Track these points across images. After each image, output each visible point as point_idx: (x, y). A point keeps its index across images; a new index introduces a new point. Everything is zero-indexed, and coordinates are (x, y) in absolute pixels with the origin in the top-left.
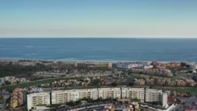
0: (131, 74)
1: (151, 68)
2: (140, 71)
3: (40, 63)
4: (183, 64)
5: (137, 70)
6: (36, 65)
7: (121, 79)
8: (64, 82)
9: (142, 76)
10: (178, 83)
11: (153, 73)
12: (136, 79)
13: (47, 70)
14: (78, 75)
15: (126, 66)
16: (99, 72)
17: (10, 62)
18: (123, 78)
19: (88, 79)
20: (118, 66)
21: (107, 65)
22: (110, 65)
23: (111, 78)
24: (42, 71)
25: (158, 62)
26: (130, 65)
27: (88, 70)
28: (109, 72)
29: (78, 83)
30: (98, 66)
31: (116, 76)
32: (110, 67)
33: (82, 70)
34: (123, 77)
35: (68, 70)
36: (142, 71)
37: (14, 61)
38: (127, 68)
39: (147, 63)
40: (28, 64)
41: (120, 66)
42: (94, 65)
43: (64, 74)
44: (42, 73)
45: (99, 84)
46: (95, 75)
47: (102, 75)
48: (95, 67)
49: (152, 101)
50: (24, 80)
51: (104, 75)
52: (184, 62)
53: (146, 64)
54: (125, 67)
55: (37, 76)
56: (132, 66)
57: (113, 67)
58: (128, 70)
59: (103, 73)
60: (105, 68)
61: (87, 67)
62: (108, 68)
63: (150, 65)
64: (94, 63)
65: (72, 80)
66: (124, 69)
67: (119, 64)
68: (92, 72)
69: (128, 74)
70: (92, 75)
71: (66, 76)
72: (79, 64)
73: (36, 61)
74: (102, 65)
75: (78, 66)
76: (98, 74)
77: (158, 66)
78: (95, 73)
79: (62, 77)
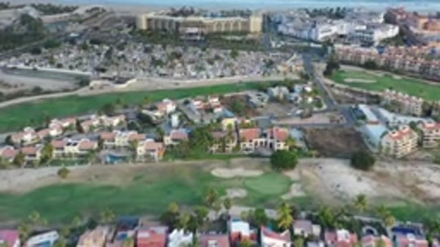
0: (334, 71)
2: (363, 59)
7: (303, 105)
8: (65, 129)
11: (417, 68)
16: (217, 58)
18: (310, 100)
19: (170, 107)
20: (281, 28)
21: (247, 24)
23: (266, 97)
27: (179, 49)
28: (253, 55)
29: (122, 138)
30: (215, 29)
31: (285, 89)
32: (255, 33)
34: (310, 94)
36: (373, 58)
38: (313, 37)
41: (288, 28)
42: (199, 24)
44: (11, 62)
45: (214, 148)
46: (203, 81)
47: (228, 80)
48: (205, 31)
51: (237, 78)
53: (374, 21)
54: (305, 34)
56: (330, 30)
57: (264, 30)
58: (320, 46)
59: (230, 65)
60: (238, 38)
61: (177, 33)
62: (250, 36)
63: (391, 26)
64: (201, 19)
65: (104, 117)
66: (305, 40)
67: (285, 20)
68: (192, 62)
69: (327, 73)
70: (190, 77)
71: (92, 84)
72: (153, 22)
73: (22, 7)
74: (227, 25)
75: (149, 29)
76: (214, 70)
77: (416, 27)
78: (200, 69)
79: (75, 89)
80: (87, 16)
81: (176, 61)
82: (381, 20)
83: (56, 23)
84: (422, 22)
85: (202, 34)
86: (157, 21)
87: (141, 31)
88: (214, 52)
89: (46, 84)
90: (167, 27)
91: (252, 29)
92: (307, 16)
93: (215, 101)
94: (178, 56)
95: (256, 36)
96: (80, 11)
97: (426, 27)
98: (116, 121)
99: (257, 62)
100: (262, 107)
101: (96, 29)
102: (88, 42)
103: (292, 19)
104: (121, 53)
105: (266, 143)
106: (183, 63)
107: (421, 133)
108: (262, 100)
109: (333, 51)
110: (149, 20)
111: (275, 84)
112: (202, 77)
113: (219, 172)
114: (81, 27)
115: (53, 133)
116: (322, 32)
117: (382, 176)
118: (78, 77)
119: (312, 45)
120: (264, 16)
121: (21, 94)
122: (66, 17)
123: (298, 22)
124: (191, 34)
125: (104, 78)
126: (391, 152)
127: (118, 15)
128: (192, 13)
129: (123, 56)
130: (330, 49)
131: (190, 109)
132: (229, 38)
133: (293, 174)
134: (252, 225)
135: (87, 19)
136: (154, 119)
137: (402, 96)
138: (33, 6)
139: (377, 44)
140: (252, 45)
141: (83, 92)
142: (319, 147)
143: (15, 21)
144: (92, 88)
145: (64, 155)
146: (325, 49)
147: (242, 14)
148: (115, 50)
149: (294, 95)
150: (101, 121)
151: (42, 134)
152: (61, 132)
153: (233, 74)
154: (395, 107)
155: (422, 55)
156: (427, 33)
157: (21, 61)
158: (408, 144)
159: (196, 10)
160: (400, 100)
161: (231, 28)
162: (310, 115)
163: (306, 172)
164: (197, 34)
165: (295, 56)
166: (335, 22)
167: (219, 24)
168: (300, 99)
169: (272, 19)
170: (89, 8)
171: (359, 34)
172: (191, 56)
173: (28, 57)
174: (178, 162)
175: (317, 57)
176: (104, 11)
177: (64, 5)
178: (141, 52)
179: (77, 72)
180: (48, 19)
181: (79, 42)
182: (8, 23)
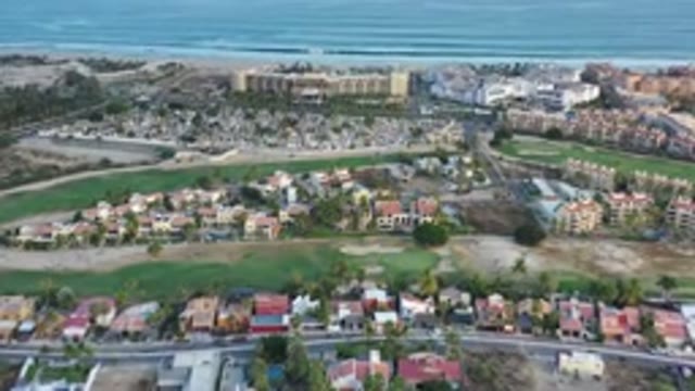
0: (505, 142)
1: (593, 103)
2: (545, 127)
3: (83, 70)
6: (62, 82)
7: (461, 179)
11: (616, 137)
12: (540, 183)
13: (96, 117)
14: (241, 152)
15: (475, 94)
16: (346, 125)
18: (469, 173)
19: (285, 181)
20: (435, 89)
21: (387, 84)
23: (411, 170)
24: (72, 121)
26: (494, 85)
27: (293, 115)
28: (395, 123)
29: (225, 215)
30: (342, 90)
31: (436, 161)
32: (398, 96)
33: (264, 118)
34: (469, 166)
35: (196, 120)
36: (558, 126)
38: (479, 100)
39: (567, 71)
41: (444, 89)
42: (320, 84)
43: (172, 143)
44: (64, 131)
45: (344, 223)
46: (327, 152)
47: (360, 151)
48: (329, 92)
51: (373, 149)
53: (566, 79)
54: (468, 96)
55: (36, 153)
56: (502, 91)
57: (411, 93)
58: (487, 112)
59: (364, 134)
60: (375, 102)
61: (288, 95)
62: (391, 100)
63: (588, 86)
64: (323, 76)
65: (200, 192)
66: (468, 105)
67: (440, 77)
68: (311, 130)
69: (494, 144)
70: (309, 148)
71: (179, 155)
72: (255, 81)
73: (65, 61)
74: (359, 84)
75: (249, 90)
76: (342, 140)
77: (624, 87)
78: (324, 138)
79: (157, 162)
80: (160, 74)
81: (289, 129)
82: (576, 78)
83: (117, 84)
84: (632, 80)
85: (325, 97)
86: (260, 79)
87: (238, 94)
88: (341, 119)
89: (116, 156)
90: (275, 88)
91: (394, 91)
92: (473, 73)
93: (343, 173)
94: (293, 123)
95: (400, 100)
96: (151, 67)
97: (637, 87)
98: (215, 196)
99: (401, 131)
100: (405, 181)
101: (175, 91)
102: (165, 106)
103: (450, 77)
104: (212, 120)
105: (409, 219)
106: (299, 131)
107: (607, 206)
108: (406, 173)
109: (505, 117)
110: (249, 78)
111: (422, 156)
112: (325, 147)
113: (350, 249)
114: (154, 90)
115: (136, 208)
116: (491, 93)
117: (552, 252)
118: (158, 148)
119: (477, 111)
120: (412, 75)
121: (84, 168)
122: (129, 75)
123: (459, 82)
124: (309, 97)
125: (194, 149)
126: (567, 229)
127: (203, 73)
128: (310, 69)
129: (216, 124)
130: (500, 114)
131: (310, 184)
132: (361, 102)
133: (442, 251)
134: (390, 293)
135: (160, 78)
136: (265, 194)
137: (590, 167)
138: (81, 61)
139: (567, 109)
140: (393, 111)
141: (167, 165)
142: (476, 223)
143: (57, 82)
144: (178, 161)
145: (152, 233)
146: (494, 116)
147: (380, 71)
148: (204, 117)
149: (447, 168)
150: (197, 196)
151: (121, 210)
152: (145, 207)
153: (367, 144)
154: (580, 181)
155: (626, 121)
156: (639, 95)
157: (78, 129)
158: (590, 218)
159: (315, 66)
160: (587, 172)
161: (365, 90)
162: (467, 191)
163: (458, 248)
164: (316, 97)
165: (452, 123)
166: (509, 80)
167: (348, 84)
168: (456, 173)
169: (423, 78)
170: (163, 63)
171: (542, 96)
172: (310, 124)
173: (86, 124)
174: (297, 240)
175: (483, 125)
176: (182, 67)
177: (126, 60)
178: (241, 119)
179: (155, 142)
180: (105, 77)
181: (153, 107)
182: (49, 83)
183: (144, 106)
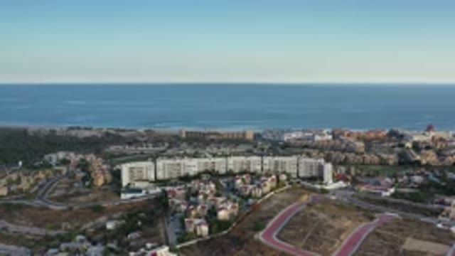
1: (327, 140)
2: (303, 145)
3: (111, 131)
4: (392, 134)
5: (299, 142)
9: (306, 150)
10: (366, 159)
13: (129, 144)
15: (280, 136)
16: (228, 146)
17: (51, 131)
20: (265, 137)
21: (244, 134)
22: (250, 136)
24: (121, 145)
25: (344, 129)
26: (288, 134)
28: (246, 145)
31: (260, 152)
32: (249, 139)
33: (196, 144)
34: (271, 152)
35: (170, 143)
36: (309, 144)
37: (58, 129)
38: (281, 139)
39: (322, 131)
40: (87, 134)
41: (268, 136)
42: (217, 134)
43: (162, 148)
44: (120, 147)
47: (233, 150)
48: (220, 138)
49: (309, 175)
50: (92, 158)
51: (238, 150)
52: (395, 129)
53: (319, 132)
54: (277, 138)
57: (254, 138)
58: (283, 143)
59: (235, 147)
61: (204, 138)
62: (246, 140)
63: (328, 135)
67: (267, 133)
72: (189, 133)
73: (102, 129)
75: (187, 137)
76: (226, 148)
77: (344, 136)
78: (220, 148)
80: (146, 133)
83: (130, 135)
84: (346, 133)
86: (191, 133)
87: (183, 139)
91: (247, 137)
94: (207, 145)
96: (141, 131)
97: (349, 135)
103: (271, 132)
116: (287, 137)
120: (255, 134)
138: (108, 129)
144: (169, 153)
157: (126, 147)
161: (235, 137)
167: (228, 134)
177: (128, 129)
180: (123, 134)
183: (145, 142)
